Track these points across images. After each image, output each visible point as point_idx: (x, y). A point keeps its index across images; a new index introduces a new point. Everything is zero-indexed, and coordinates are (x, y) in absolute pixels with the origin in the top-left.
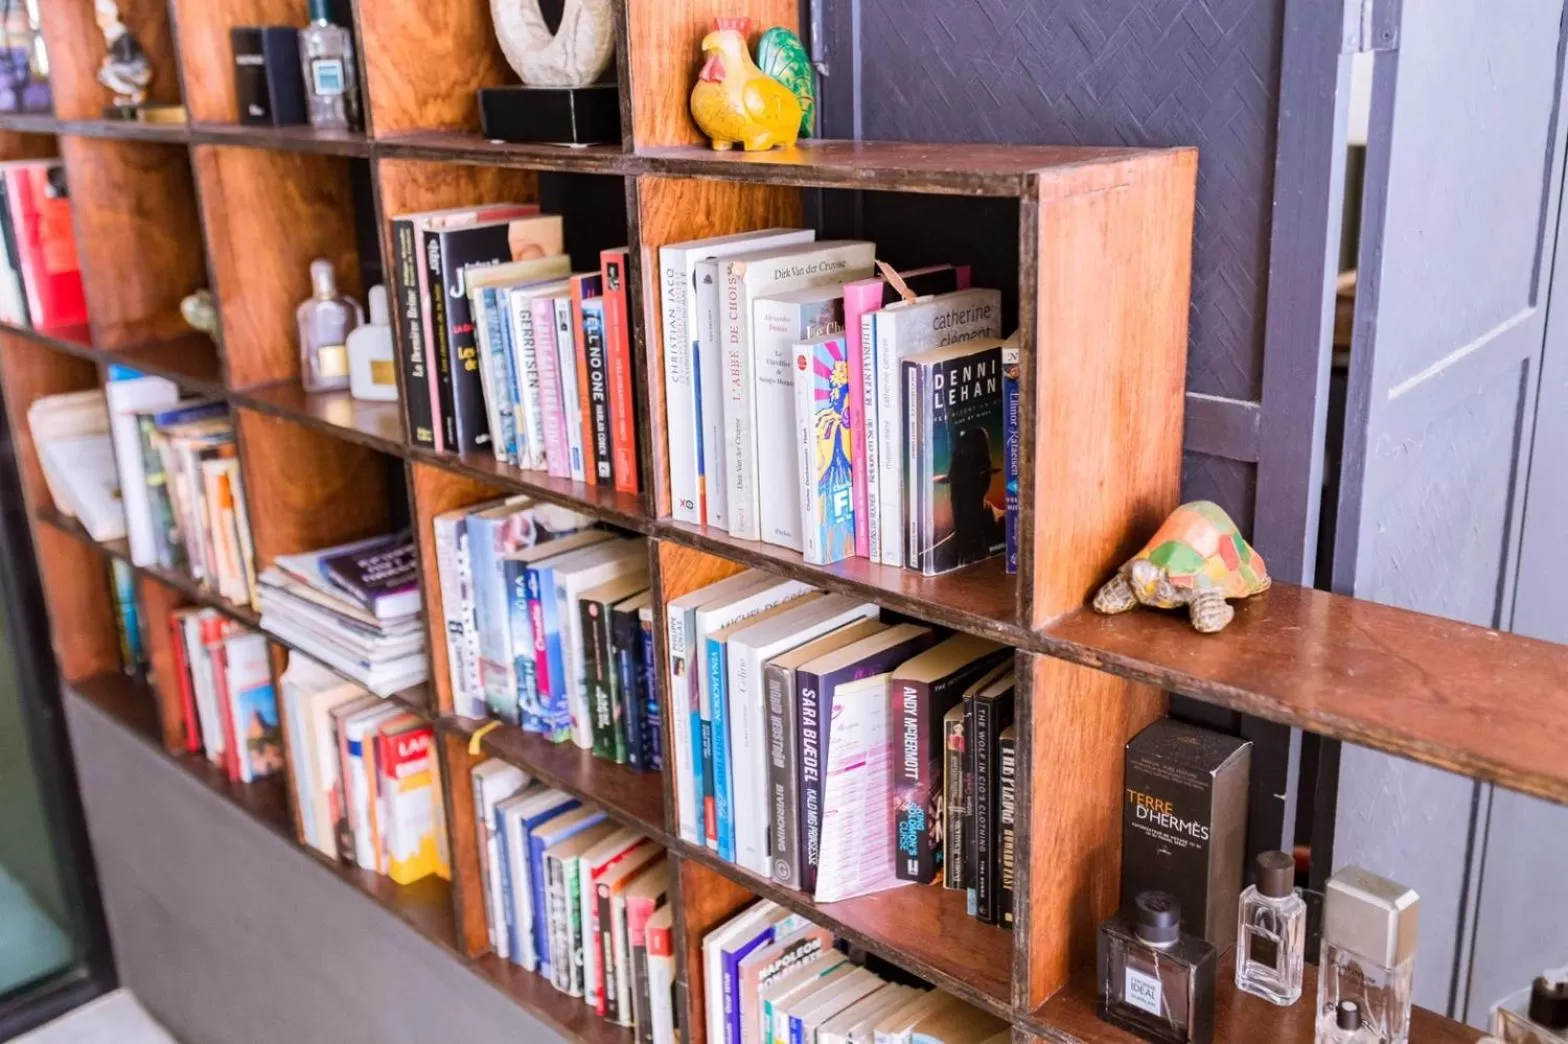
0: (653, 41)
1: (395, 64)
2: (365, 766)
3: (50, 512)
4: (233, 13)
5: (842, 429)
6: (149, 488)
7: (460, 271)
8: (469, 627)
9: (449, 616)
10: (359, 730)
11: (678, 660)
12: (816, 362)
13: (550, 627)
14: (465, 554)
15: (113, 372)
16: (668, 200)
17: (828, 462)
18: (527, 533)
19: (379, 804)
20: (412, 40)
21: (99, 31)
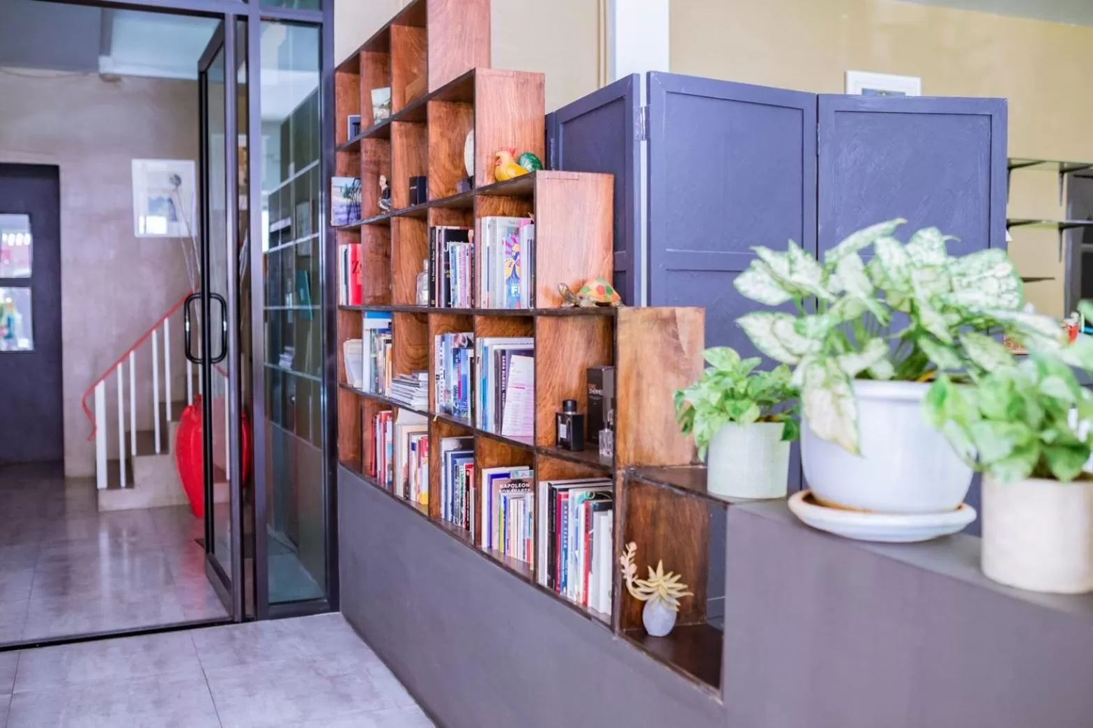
0: (485, 155)
1: (440, 177)
2: (415, 454)
3: (344, 386)
4: (412, 173)
5: (516, 266)
6: (371, 358)
7: (448, 243)
8: (442, 376)
9: (436, 373)
10: (415, 439)
11: (478, 358)
12: (506, 242)
13: (463, 373)
14: (443, 349)
15: (366, 314)
16: (488, 203)
17: (510, 275)
18: (464, 342)
19: (419, 470)
20: (446, 170)
21: (380, 188)
